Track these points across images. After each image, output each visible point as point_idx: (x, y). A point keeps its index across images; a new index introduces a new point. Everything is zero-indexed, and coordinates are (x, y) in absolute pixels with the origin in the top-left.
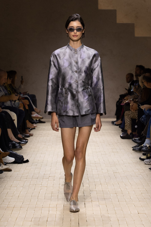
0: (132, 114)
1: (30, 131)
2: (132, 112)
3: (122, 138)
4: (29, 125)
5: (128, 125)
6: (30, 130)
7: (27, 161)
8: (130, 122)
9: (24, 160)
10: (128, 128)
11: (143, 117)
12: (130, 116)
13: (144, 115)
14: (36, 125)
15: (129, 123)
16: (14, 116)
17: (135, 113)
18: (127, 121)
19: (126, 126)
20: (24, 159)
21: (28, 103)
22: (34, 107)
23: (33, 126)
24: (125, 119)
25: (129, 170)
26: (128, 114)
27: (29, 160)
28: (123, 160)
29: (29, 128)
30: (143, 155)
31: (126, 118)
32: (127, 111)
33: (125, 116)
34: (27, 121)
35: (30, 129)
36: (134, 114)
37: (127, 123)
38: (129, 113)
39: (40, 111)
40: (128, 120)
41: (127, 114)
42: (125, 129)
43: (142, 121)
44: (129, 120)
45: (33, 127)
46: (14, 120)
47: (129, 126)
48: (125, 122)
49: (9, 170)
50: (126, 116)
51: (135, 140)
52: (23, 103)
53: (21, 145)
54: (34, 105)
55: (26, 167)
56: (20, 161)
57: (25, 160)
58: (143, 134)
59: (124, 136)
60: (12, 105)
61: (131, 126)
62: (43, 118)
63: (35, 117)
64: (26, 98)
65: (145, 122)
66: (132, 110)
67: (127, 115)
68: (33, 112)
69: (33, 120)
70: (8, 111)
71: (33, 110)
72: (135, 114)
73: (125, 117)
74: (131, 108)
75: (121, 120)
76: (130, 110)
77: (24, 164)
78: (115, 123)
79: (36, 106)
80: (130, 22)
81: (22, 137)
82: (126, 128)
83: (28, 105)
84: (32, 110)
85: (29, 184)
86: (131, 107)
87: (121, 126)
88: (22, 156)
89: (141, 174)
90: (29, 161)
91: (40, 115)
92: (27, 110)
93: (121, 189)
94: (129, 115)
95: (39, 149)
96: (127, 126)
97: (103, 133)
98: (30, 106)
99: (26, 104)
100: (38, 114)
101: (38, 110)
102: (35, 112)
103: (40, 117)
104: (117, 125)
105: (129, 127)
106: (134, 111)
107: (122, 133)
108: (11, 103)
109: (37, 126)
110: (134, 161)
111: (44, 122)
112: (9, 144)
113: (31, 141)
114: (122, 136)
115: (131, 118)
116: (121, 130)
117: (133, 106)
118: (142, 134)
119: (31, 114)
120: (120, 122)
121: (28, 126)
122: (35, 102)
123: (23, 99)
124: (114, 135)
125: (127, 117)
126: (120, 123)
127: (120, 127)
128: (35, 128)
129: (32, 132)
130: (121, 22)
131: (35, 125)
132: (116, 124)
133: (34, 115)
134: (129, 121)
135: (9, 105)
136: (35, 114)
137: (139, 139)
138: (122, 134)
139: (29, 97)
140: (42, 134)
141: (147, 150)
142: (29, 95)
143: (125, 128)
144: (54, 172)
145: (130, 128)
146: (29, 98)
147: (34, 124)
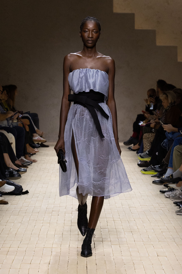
0: (152, 137)
1: (30, 157)
3: (140, 166)
4: (29, 149)
7: (27, 192)
9: (23, 191)
11: (164, 142)
12: (149, 140)
13: (166, 139)
14: (38, 150)
15: (148, 147)
16: (12, 138)
18: (147, 146)
20: (22, 189)
21: (29, 123)
22: (36, 129)
23: (34, 151)
24: (144, 143)
25: (147, 204)
26: (147, 137)
27: (29, 191)
28: (141, 192)
32: (146, 134)
33: (144, 139)
34: (28, 145)
35: (31, 154)
37: (146, 147)
39: (42, 133)
40: (147, 144)
43: (163, 146)
44: (148, 145)
45: (34, 152)
46: (12, 143)
48: (144, 147)
49: (6, 203)
50: (145, 139)
51: (155, 167)
52: (22, 124)
53: (20, 173)
54: (35, 125)
55: (26, 199)
56: (18, 192)
57: (24, 191)
58: (164, 161)
59: (141, 163)
60: (9, 125)
62: (46, 142)
63: (36, 141)
64: (26, 118)
65: (167, 148)
67: (146, 138)
68: (35, 134)
69: (34, 144)
70: (5, 133)
71: (35, 132)
73: (144, 141)
75: (139, 145)
77: (23, 196)
79: (38, 128)
80: (150, 29)
81: (21, 164)
83: (29, 125)
84: (33, 131)
85: (29, 220)
87: (138, 152)
88: (21, 186)
89: (162, 209)
90: (28, 192)
91: (43, 138)
92: (28, 132)
93: (137, 227)
94: (149, 138)
95: (41, 178)
98: (31, 126)
99: (26, 124)
101: (40, 132)
102: (37, 134)
103: (44, 140)
104: (134, 150)
108: (8, 123)
110: (153, 194)
111: (47, 146)
112: (6, 172)
113: (32, 169)
114: (139, 163)
115: (151, 142)
118: (163, 161)
120: (137, 146)
121: (28, 151)
122: (37, 122)
124: (130, 162)
125: (146, 140)
126: (137, 148)
129: (33, 158)
130: (140, 29)
131: (36, 149)
132: (132, 149)
133: (36, 137)
134: (148, 146)
135: (5, 125)
136: (37, 136)
137: (159, 166)
139: (30, 116)
140: (44, 161)
141: (168, 180)
142: (29, 113)
144: (59, 206)
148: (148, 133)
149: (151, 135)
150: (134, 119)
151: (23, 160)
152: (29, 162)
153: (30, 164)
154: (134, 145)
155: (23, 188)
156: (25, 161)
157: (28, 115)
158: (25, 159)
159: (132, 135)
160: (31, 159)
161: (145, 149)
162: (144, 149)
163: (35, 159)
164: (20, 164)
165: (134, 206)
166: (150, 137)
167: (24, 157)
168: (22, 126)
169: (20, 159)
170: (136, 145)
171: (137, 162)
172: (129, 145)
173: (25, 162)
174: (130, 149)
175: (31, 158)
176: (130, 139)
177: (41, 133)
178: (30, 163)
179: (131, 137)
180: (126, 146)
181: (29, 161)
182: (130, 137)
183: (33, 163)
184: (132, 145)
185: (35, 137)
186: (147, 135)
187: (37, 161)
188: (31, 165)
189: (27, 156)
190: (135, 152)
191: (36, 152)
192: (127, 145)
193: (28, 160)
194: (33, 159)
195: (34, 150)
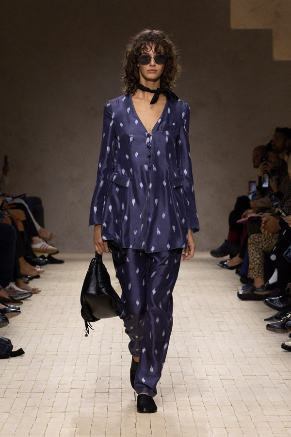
0: (265, 240)
1: (27, 283)
2: (266, 237)
3: (242, 297)
4: (25, 268)
5: (257, 266)
6: (28, 281)
7: (20, 352)
8: (260, 261)
9: (13, 350)
10: (255, 275)
11: (290, 249)
12: (260, 247)
14: (42, 269)
15: (258, 261)
17: (273, 240)
18: (255, 259)
19: (251, 269)
20: (12, 347)
21: (24, 218)
22: (38, 227)
23: (35, 272)
24: (250, 253)
25: (256, 374)
26: (256, 242)
27: (24, 350)
28: (244, 350)
29: (26, 277)
30: (289, 338)
31: (252, 251)
32: (255, 235)
33: (249, 246)
34: (22, 260)
35: (29, 277)
36: (270, 242)
37: (254, 262)
38: (260, 239)
39: (51, 235)
40: (256, 255)
41: (254, 240)
42: (248, 277)
43: (288, 258)
44: (258, 256)
45: (34, 274)
47: (259, 271)
48: (250, 260)
50: (252, 245)
51: (272, 301)
52: (11, 218)
53: (7, 315)
54: (37, 221)
55: (18, 366)
56: (3, 353)
57: (15, 349)
58: (289, 289)
59: (245, 293)
61: (263, 268)
62: (57, 252)
63: (39, 251)
64: (19, 206)
66: (264, 231)
67: (253, 243)
68: (36, 238)
69: (36, 257)
71: (36, 233)
72: (272, 242)
73: (249, 249)
74: (264, 227)
75: (240, 256)
76: (260, 232)
77: (13, 360)
78: (225, 263)
79: (42, 224)
81: (9, 296)
82: (251, 274)
83: (24, 222)
84: (31, 232)
85: (24, 406)
86: (263, 225)
87: (239, 270)
88: (9, 340)
89: (286, 382)
90: (24, 353)
91: (52, 245)
92: (22, 232)
93: (237, 418)
94: (259, 242)
95: (48, 325)
96: (254, 268)
97: (198, 286)
98: (28, 223)
99: (18, 220)
100: (46, 242)
101: (47, 233)
102: (40, 238)
103: (52, 250)
104: (231, 268)
105: (258, 273)
106: (270, 234)
107: (243, 287)
109: (43, 271)
110: (268, 353)
111: (61, 262)
113: (30, 306)
114: (241, 293)
115: (264, 251)
116: (239, 280)
117: (268, 223)
118: (287, 289)
119: (31, 242)
120: (237, 260)
121: (22, 271)
122: (39, 215)
123: (12, 208)
124: (224, 291)
125: (253, 248)
126: (237, 264)
127: (237, 272)
128: (41, 275)
129: (33, 284)
131: (38, 268)
132: (228, 265)
133: (39, 244)
134: (258, 259)
136: (39, 242)
138: (242, 290)
139: (26, 203)
140: (55, 290)
142: (25, 197)
143: (249, 274)
144: (83, 378)
145: (260, 275)
146: (26, 206)
147: (37, 266)
148: (257, 233)
149: (264, 237)
150: (231, 205)
151: (14, 289)
152: (26, 294)
153: (26, 298)
154: (232, 257)
155: (12, 344)
156: (18, 291)
157: (23, 202)
158: (17, 288)
159: (226, 238)
160: (28, 287)
161: (252, 264)
162: (250, 265)
163: (37, 287)
164: (7, 297)
165: (230, 377)
166: (262, 241)
167: (14, 283)
168: (10, 222)
169: (8, 287)
170: (234, 258)
171: (238, 290)
172: (222, 256)
173: (18, 293)
174: (223, 265)
175: (28, 285)
176: (224, 244)
177: (48, 235)
178: (29, 295)
179: (226, 241)
180: (215, 258)
181: (26, 291)
182: (223, 241)
183: (34, 296)
184: (228, 257)
185: (36, 244)
186: (256, 237)
187: (40, 291)
188: (28, 299)
189: (21, 281)
190: (234, 271)
191: (39, 272)
192: (218, 257)
193: (22, 289)
194: (33, 287)
195: (35, 270)
